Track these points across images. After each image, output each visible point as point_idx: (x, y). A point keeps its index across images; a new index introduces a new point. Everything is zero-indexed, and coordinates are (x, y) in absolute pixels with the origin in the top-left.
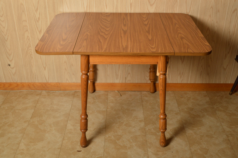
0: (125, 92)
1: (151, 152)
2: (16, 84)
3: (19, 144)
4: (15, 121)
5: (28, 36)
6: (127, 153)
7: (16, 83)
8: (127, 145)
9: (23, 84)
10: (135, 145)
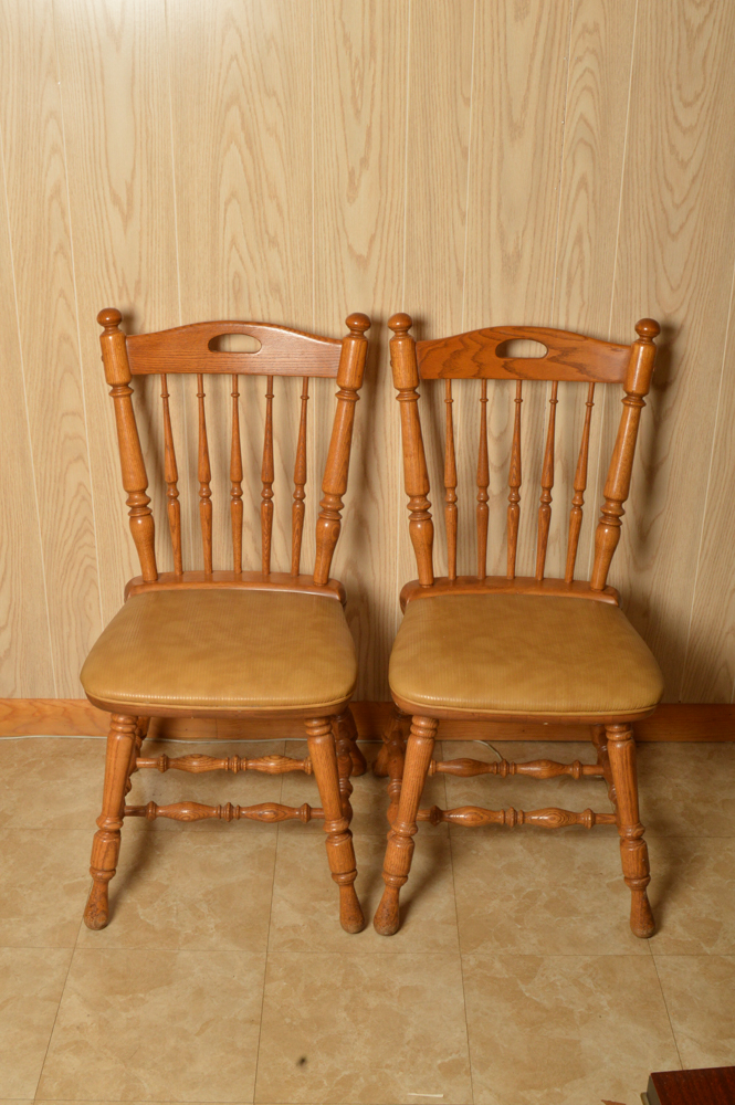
0: (520, 744)
1: (692, 1039)
2: (6, 705)
3: (57, 999)
4: (21, 886)
5: (80, 484)
6: (579, 1041)
7: (8, 702)
8: (571, 1007)
9: (39, 704)
10: (609, 1003)
